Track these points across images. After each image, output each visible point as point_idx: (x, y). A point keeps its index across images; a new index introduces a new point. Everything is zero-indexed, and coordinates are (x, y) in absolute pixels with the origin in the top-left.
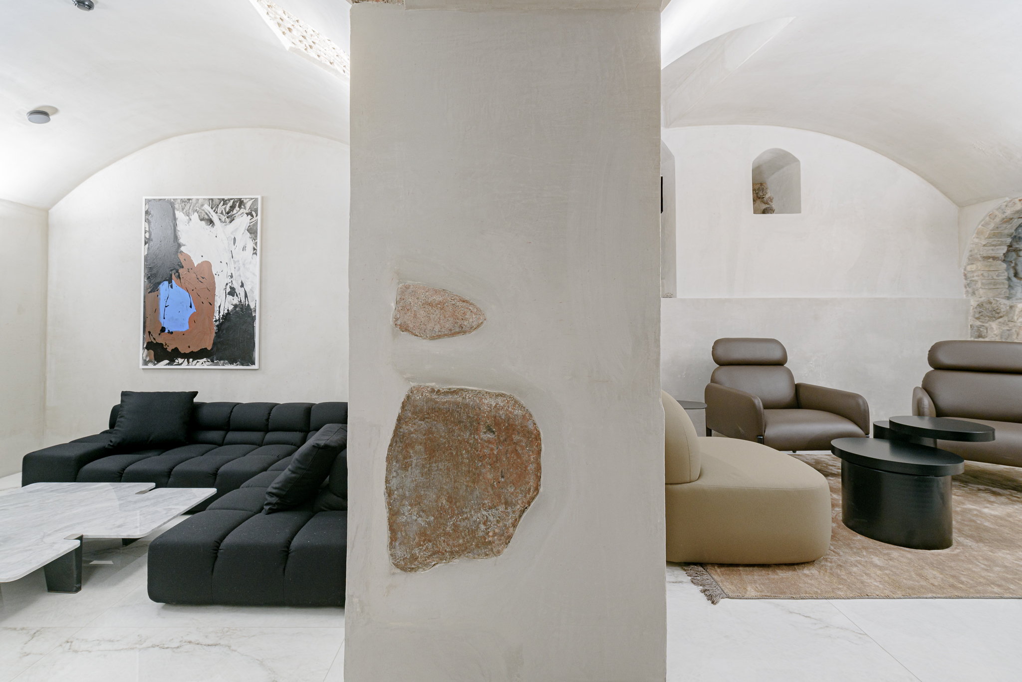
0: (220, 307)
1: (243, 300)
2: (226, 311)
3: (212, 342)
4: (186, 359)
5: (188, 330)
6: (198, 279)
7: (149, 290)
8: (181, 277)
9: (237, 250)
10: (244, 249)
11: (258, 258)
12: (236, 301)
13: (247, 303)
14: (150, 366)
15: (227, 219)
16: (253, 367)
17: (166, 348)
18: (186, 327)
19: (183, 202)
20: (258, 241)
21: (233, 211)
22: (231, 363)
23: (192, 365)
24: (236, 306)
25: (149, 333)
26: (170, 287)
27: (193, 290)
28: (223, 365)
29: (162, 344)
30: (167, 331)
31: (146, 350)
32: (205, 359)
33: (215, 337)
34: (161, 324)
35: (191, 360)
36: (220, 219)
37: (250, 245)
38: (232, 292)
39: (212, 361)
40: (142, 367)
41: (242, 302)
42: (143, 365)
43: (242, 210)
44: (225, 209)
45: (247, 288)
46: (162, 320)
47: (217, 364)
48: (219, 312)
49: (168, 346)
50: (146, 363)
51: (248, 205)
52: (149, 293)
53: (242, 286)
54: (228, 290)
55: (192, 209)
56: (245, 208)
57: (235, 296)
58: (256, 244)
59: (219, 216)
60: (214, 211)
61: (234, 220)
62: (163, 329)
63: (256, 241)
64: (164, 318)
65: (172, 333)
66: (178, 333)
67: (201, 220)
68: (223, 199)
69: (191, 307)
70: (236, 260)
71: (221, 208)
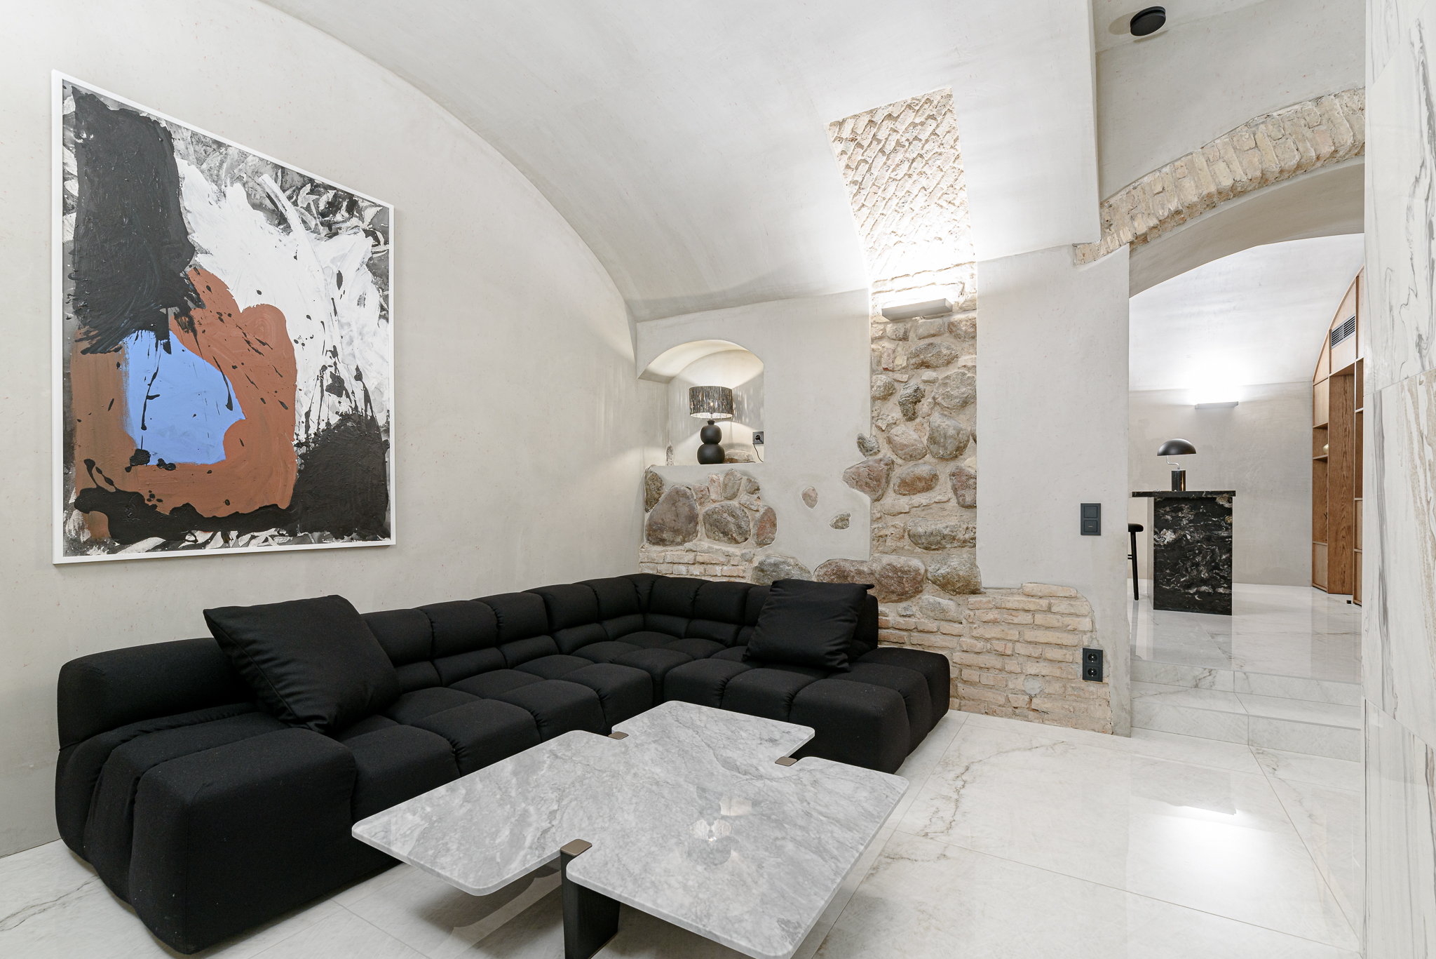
0: (308, 415)
1: (361, 405)
2: (323, 426)
3: (291, 491)
4: (219, 534)
5: (223, 461)
6: (248, 342)
7: (86, 345)
8: (199, 329)
9: (346, 305)
10: (361, 301)
11: (390, 327)
12: (345, 407)
13: (369, 413)
14: (96, 555)
15: (321, 228)
16: (385, 542)
17: (155, 506)
18: (216, 455)
19: (199, 141)
20: (391, 293)
21: (334, 215)
22: (339, 536)
23: (236, 545)
24: (345, 417)
25: (90, 464)
26: (161, 348)
27: (234, 367)
28: (320, 541)
29: (138, 496)
30: (153, 461)
31: (76, 512)
32: (272, 531)
33: (298, 481)
34: (132, 441)
35: (233, 534)
36: (304, 222)
37: (374, 298)
38: (337, 387)
39: (292, 533)
40: (59, 557)
41: (360, 410)
42: (66, 554)
43: (355, 221)
44: (316, 202)
45: (371, 384)
46: (136, 432)
47: (304, 540)
48: (308, 427)
49: (160, 501)
50: (75, 546)
51: (369, 214)
52: (84, 352)
53: (359, 377)
54: (328, 381)
55: (228, 172)
56: (361, 218)
57: (344, 396)
58: (386, 298)
59: (302, 214)
60: (290, 198)
61: (336, 234)
62: (141, 457)
63: (386, 293)
64: (144, 428)
65: (172, 467)
66: (191, 468)
67: (257, 206)
68: (311, 181)
69: (230, 406)
70: (343, 320)
71: (304, 197)
